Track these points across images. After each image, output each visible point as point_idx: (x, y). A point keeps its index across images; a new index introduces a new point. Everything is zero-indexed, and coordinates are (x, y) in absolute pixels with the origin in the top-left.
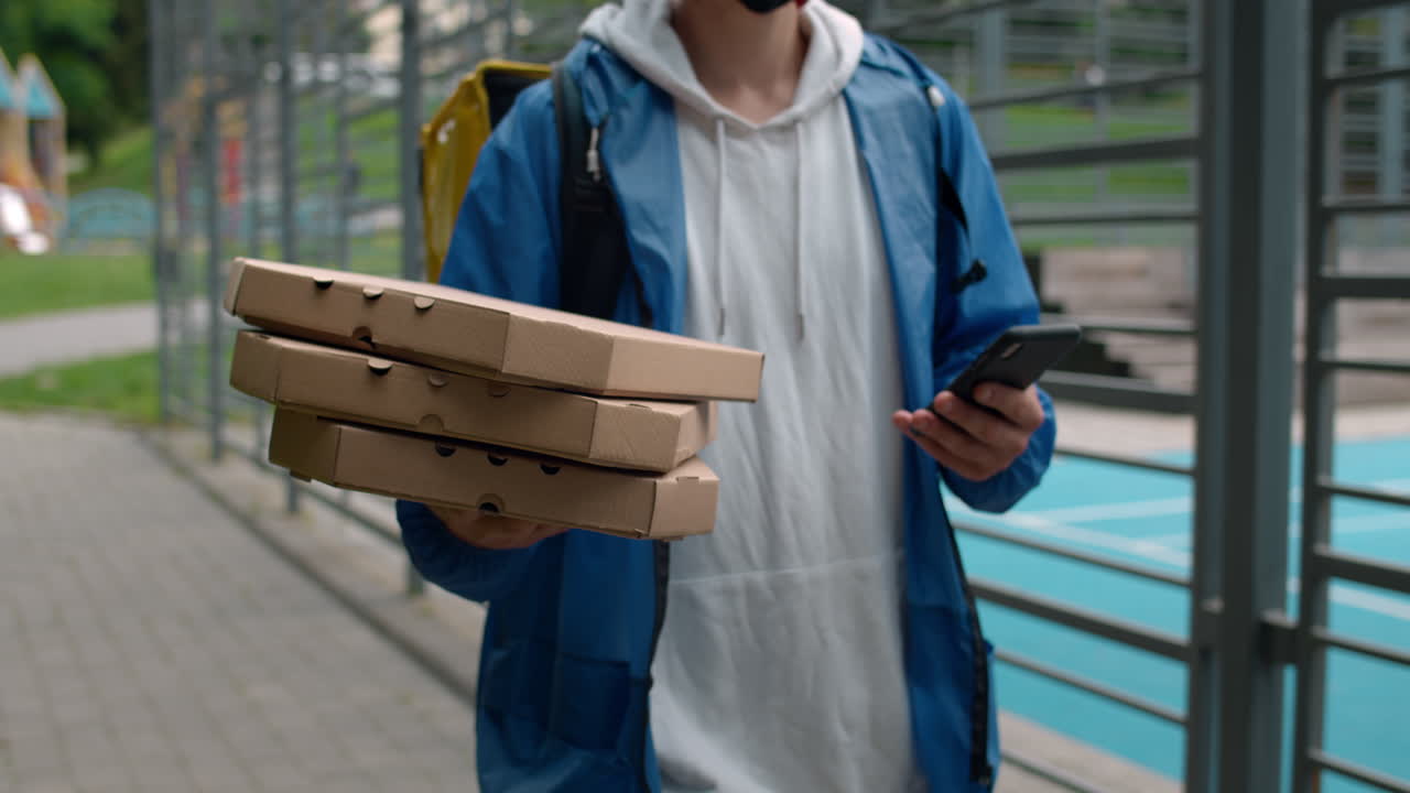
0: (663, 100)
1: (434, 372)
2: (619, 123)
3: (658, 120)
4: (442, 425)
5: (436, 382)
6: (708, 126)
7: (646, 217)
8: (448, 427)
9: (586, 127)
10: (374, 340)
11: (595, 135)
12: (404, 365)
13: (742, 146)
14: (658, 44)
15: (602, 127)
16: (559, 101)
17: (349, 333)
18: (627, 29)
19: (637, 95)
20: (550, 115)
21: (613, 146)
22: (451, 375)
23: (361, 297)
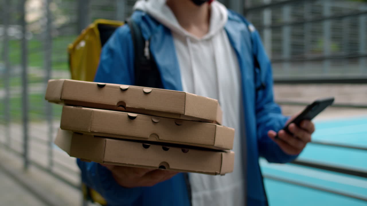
0: (168, 31)
1: (153, 117)
2: (155, 39)
3: (167, 38)
4: (158, 137)
5: (155, 121)
6: (184, 40)
7: (167, 71)
8: (160, 138)
9: (143, 41)
10: (127, 106)
11: (147, 43)
12: (142, 115)
13: (195, 46)
14: (164, 12)
15: (150, 40)
16: (132, 32)
17: (116, 104)
18: (153, 6)
19: (160, 29)
20: (129, 37)
21: (154, 47)
22: (161, 118)
23: (119, 90)
